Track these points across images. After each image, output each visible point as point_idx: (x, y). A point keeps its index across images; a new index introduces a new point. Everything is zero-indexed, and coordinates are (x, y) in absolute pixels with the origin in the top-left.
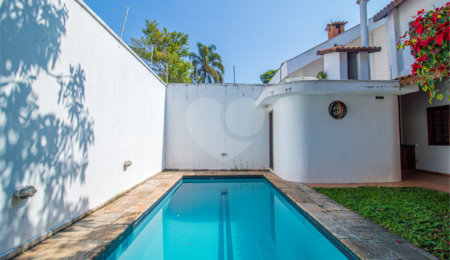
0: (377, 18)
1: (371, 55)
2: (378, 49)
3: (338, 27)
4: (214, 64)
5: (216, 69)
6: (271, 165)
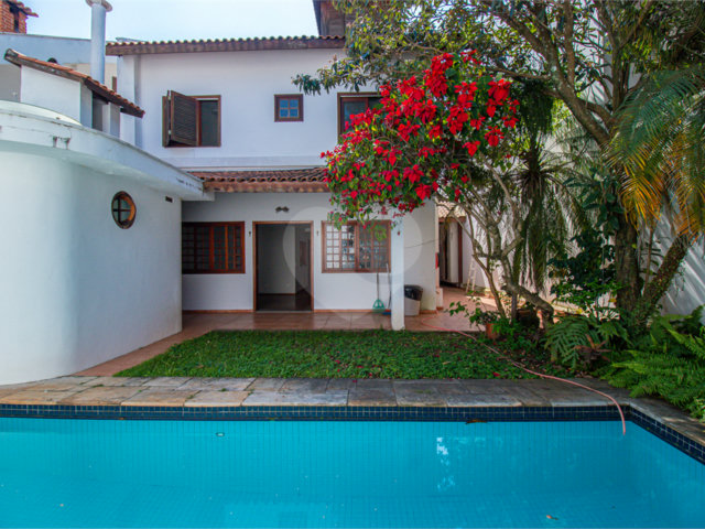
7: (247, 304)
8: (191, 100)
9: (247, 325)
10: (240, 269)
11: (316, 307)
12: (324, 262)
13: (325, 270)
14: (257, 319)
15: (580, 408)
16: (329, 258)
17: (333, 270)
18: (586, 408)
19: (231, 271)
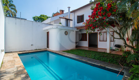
0: (71, 12)
1: (70, 21)
2: (72, 20)
3: (63, 11)
4: (12, 8)
5: (13, 11)
6: (48, 47)
7: (87, 46)
8: (80, 16)
9: (87, 49)
10: (86, 40)
11: (98, 47)
12: (100, 39)
13: (100, 41)
14: (89, 48)
15: (113, 70)
16: (101, 39)
17: (101, 41)
18: (114, 70)
19: (85, 41)
